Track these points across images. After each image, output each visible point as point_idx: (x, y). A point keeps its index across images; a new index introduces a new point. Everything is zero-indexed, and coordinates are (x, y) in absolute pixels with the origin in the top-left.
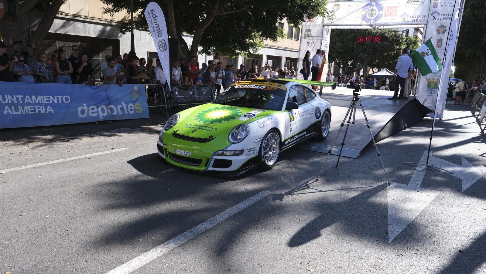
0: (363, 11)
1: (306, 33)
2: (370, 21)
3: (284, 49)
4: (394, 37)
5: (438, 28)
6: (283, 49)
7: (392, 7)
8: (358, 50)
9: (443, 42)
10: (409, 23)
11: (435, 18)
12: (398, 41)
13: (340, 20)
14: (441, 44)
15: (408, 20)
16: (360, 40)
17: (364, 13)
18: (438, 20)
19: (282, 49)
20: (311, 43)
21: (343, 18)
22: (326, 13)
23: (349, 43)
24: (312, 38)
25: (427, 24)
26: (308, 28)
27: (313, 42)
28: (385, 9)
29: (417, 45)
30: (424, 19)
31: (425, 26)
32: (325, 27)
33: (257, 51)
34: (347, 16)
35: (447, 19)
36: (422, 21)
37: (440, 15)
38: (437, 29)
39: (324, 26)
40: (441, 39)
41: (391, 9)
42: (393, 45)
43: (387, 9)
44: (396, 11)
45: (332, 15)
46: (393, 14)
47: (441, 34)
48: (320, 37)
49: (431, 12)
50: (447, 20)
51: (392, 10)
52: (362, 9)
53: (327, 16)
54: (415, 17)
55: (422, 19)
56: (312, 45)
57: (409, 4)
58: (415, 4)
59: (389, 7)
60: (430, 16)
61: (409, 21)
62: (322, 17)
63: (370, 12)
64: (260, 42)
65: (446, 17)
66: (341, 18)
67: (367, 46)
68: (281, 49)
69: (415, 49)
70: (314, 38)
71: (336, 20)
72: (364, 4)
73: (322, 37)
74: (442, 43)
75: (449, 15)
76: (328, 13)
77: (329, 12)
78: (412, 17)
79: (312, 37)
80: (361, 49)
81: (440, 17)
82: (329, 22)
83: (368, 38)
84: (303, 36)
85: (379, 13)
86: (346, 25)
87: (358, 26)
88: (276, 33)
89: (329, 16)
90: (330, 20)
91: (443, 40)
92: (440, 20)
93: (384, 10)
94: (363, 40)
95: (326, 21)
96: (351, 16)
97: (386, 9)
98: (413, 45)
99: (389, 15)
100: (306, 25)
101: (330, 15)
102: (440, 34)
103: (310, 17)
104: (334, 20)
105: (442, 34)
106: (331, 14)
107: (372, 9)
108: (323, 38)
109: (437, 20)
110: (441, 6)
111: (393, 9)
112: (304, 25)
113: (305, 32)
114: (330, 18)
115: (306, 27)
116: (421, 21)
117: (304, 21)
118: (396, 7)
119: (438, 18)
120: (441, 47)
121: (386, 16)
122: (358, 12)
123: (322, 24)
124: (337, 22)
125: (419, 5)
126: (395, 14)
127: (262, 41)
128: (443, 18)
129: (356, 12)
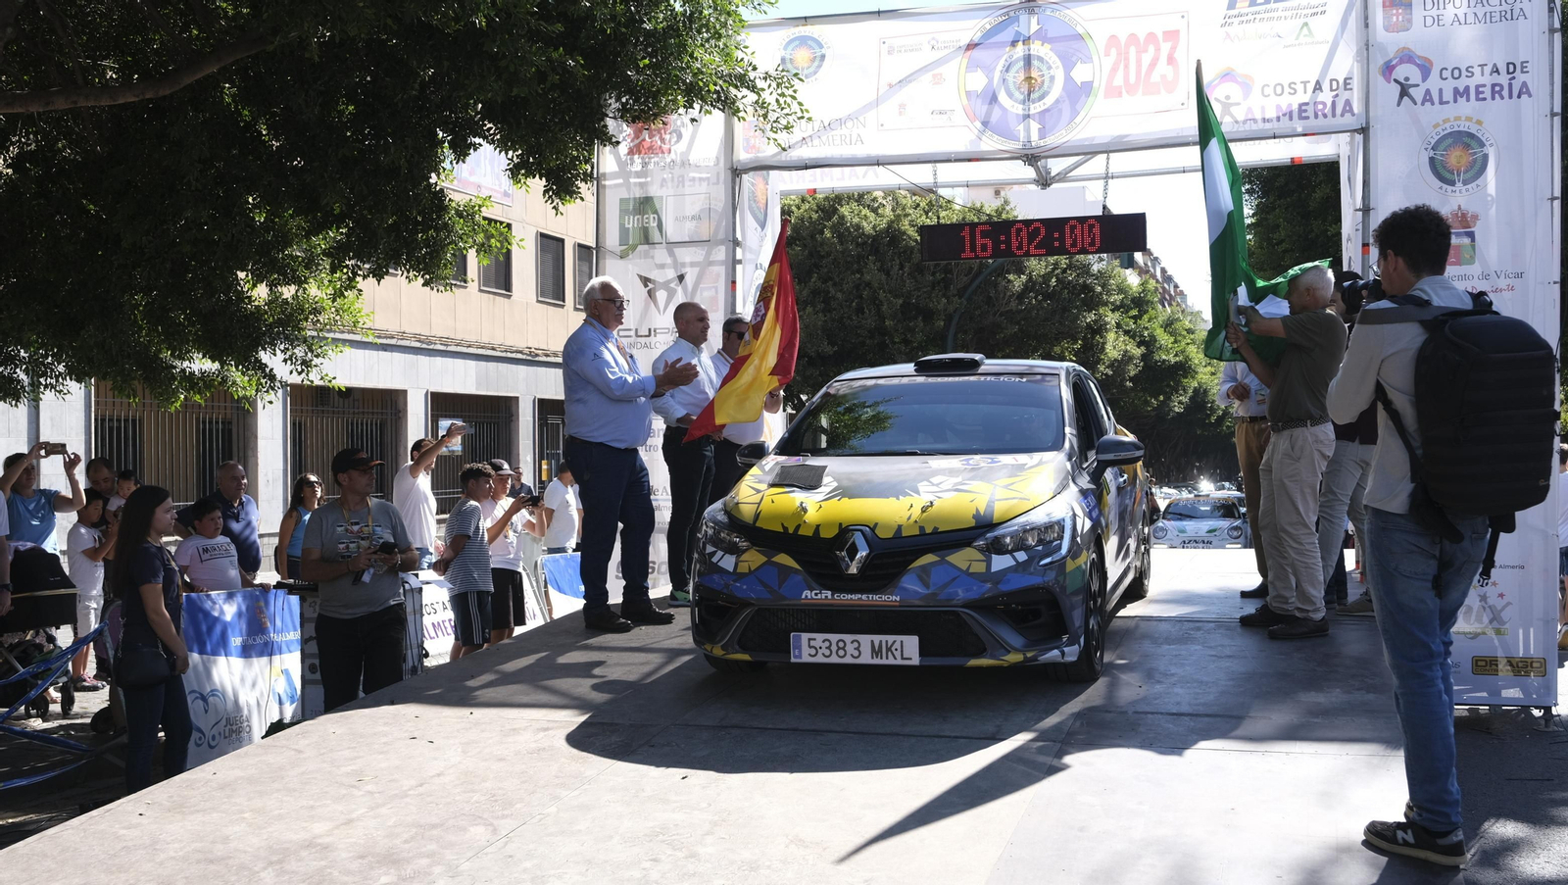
0: (972, 66)
1: (632, 223)
2: (1021, 127)
3: (524, 357)
4: (1064, 271)
5: (1432, 148)
6: (519, 356)
7: (1142, 38)
8: (906, 342)
9: (1477, 229)
10: (1261, 125)
11: (1404, 92)
12: (1087, 289)
13: (838, 132)
14: (1466, 241)
15: (1250, 110)
16: (973, 248)
17: (978, 81)
18: (1428, 104)
19: (513, 355)
20: (666, 285)
21: (849, 118)
22: (745, 91)
23: (860, 310)
24: (671, 254)
25: (1364, 131)
26: (638, 193)
27: (681, 278)
28: (1102, 52)
29: (1152, 312)
30: (1348, 103)
31: (1352, 139)
32: (747, 179)
33: (316, 361)
34: (877, 102)
35: (1478, 93)
36: (1334, 115)
37: (1435, 73)
38: (1432, 154)
39: (736, 172)
40: (1464, 215)
41: (1141, 51)
42: (1065, 310)
43: (1114, 52)
44: (1171, 60)
45: (782, 100)
46: (1155, 77)
47: (1459, 185)
48: (722, 242)
49: (1379, 61)
50: (1478, 99)
51: (1147, 59)
52: (965, 61)
53: (750, 110)
54: (1287, 90)
55: (1334, 104)
56: (671, 294)
57: (1244, 18)
58: (1275, 15)
59: (1123, 40)
60: (1378, 81)
61: (1258, 116)
62: (718, 116)
63: (1017, 75)
64: (338, 294)
65: (1472, 83)
66: (841, 122)
67: (949, 319)
68: (509, 355)
69: (1147, 329)
70: (679, 251)
71: (810, 132)
72: (971, 29)
73: (736, 243)
74: (1471, 235)
75: (1488, 69)
76: (753, 88)
77: (760, 84)
78: (1268, 91)
79: (671, 245)
80: (919, 336)
81: (1434, 83)
82: (768, 152)
83: (1024, 234)
84: (612, 239)
85: (1068, 79)
86: (878, 162)
87: (948, 161)
88: (437, 230)
89: (761, 105)
90: (773, 135)
91: (1475, 217)
92: (1441, 102)
93: (1095, 58)
94: (996, 244)
95: (752, 142)
96: (902, 106)
97: (1107, 54)
98: (1134, 312)
99: (1131, 89)
100: (623, 171)
101: (769, 97)
102: (1452, 183)
103: (646, 111)
104: (801, 130)
105: (1465, 183)
106: (775, 96)
107: (1028, 60)
108: (739, 251)
109: (1419, 101)
110: (1429, 21)
111: (1151, 49)
112: (615, 175)
113: (621, 217)
114: (772, 116)
115: (627, 184)
116: (1330, 115)
117: (611, 143)
118: (1165, 41)
119: (1428, 92)
120: (1471, 261)
121: (1113, 92)
122: (938, 80)
123: (722, 164)
124: (816, 142)
125: (1303, 20)
126: (1170, 77)
127: (350, 284)
128: (1456, 91)
129: (927, 77)
